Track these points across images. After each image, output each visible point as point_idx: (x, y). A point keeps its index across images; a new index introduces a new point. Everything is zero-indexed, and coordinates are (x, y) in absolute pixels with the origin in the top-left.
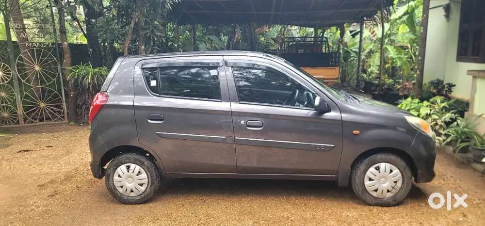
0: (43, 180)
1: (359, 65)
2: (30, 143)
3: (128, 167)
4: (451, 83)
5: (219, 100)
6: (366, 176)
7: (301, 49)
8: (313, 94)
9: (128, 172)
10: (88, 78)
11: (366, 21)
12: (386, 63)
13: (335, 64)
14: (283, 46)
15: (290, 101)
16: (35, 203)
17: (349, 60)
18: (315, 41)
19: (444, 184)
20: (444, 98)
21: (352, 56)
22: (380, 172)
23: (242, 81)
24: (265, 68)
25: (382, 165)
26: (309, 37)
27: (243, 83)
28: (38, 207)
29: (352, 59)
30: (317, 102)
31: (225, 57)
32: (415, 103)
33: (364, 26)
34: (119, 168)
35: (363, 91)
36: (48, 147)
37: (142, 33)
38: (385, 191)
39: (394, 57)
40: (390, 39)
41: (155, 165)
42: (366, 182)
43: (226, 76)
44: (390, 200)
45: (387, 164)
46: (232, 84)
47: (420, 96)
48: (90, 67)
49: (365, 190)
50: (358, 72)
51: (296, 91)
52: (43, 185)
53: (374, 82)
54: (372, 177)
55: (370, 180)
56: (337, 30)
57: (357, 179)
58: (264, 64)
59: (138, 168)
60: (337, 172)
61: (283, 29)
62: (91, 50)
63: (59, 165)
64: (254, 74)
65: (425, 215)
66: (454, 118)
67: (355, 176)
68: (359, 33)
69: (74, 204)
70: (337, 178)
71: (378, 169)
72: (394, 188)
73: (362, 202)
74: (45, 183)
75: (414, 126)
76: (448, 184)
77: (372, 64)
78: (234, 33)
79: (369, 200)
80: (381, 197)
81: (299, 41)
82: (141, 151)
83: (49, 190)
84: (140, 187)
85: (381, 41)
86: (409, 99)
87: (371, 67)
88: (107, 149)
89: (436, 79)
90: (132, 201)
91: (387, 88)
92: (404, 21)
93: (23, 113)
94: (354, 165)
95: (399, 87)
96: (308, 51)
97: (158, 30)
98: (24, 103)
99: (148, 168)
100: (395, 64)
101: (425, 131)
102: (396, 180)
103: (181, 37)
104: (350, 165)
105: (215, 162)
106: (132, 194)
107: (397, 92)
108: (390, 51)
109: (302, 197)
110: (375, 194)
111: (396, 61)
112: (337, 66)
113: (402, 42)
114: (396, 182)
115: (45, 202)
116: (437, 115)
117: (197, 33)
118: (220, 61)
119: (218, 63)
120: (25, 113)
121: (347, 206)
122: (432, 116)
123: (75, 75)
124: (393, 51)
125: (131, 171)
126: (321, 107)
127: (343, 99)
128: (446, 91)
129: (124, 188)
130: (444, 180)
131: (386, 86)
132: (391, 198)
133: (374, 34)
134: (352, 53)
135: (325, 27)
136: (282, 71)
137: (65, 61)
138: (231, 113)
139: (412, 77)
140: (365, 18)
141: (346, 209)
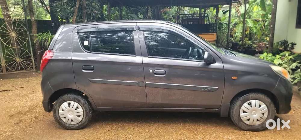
0: (13, 112)
1: (228, 32)
2: (9, 85)
3: (69, 104)
4: (293, 42)
5: (134, 55)
6: (241, 110)
7: (190, 22)
8: (202, 50)
9: (69, 107)
10: (48, 41)
11: (233, 3)
12: (246, 31)
13: (214, 31)
14: (179, 20)
15: (185, 56)
16: (4, 129)
17: (222, 29)
18: (200, 16)
19: (294, 114)
20: (290, 53)
21: (224, 26)
22: (251, 107)
23: (152, 41)
24: (167, 32)
25: (253, 102)
26: (196, 14)
27: (153, 43)
28: (5, 132)
29: (223, 28)
30: (206, 55)
31: (138, 24)
32: (270, 56)
33: (232, 6)
34: (63, 105)
35: (231, 49)
36: (21, 88)
37: (85, 11)
38: (255, 120)
39: (251, 26)
40: (249, 15)
41: (88, 102)
42: (241, 114)
43: (138, 38)
44: (259, 127)
45: (257, 100)
46: (143, 44)
47: (271, 52)
48: (50, 34)
49: (240, 120)
50: (228, 37)
51: (190, 48)
52: (12, 116)
53: (239, 43)
54: (245, 110)
55: (244, 112)
56: (214, 9)
57: (234, 112)
58: (166, 29)
59: (76, 104)
60: (220, 107)
61: (179, 9)
62: (53, 24)
63: (26, 101)
64: (160, 37)
65: (285, 138)
66: (299, 67)
67: (233, 109)
68: (229, 11)
69: (31, 130)
70: (220, 111)
71: (250, 104)
72: (261, 118)
73: (238, 128)
74: (14, 114)
75: (277, 73)
76: (298, 113)
77: (237, 31)
78: (147, 12)
79: (243, 127)
80: (252, 125)
81: (190, 16)
82: (78, 93)
83: (16, 120)
84: (78, 117)
85: (244, 16)
86: (265, 54)
87: (237, 33)
88: (53, 91)
89: (283, 40)
90: (72, 127)
91: (247, 47)
92: (258, 3)
93: (5, 66)
94: (233, 102)
95: (255, 46)
96: (195, 23)
97: (96, 9)
98: (6, 58)
99: (83, 105)
100: (252, 31)
101: (285, 77)
102: (263, 113)
103: (112, 15)
104: (230, 102)
105: (131, 100)
106: (73, 123)
107: (254, 49)
108: (249, 23)
109: (194, 124)
110: (248, 123)
111: (253, 29)
112: (215, 33)
113: (256, 17)
114: (263, 114)
115: (12, 128)
116: (286, 64)
117: (123, 13)
118: (134, 27)
119: (133, 28)
120: (6, 65)
121: (227, 131)
122: (283, 65)
123: (39, 39)
124: (251, 22)
125: (71, 107)
126: (209, 59)
127: (224, 54)
128: (290, 48)
129: (67, 119)
130: (294, 110)
131: (247, 46)
132: (259, 125)
133: (239, 11)
134: (224, 24)
135: (206, 7)
136: (180, 34)
137: (33, 30)
138: (143, 65)
139: (263, 39)
140: (233, 1)
141: (226, 134)
